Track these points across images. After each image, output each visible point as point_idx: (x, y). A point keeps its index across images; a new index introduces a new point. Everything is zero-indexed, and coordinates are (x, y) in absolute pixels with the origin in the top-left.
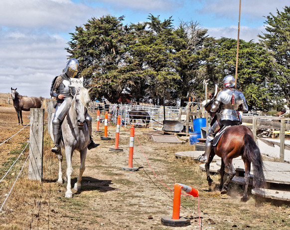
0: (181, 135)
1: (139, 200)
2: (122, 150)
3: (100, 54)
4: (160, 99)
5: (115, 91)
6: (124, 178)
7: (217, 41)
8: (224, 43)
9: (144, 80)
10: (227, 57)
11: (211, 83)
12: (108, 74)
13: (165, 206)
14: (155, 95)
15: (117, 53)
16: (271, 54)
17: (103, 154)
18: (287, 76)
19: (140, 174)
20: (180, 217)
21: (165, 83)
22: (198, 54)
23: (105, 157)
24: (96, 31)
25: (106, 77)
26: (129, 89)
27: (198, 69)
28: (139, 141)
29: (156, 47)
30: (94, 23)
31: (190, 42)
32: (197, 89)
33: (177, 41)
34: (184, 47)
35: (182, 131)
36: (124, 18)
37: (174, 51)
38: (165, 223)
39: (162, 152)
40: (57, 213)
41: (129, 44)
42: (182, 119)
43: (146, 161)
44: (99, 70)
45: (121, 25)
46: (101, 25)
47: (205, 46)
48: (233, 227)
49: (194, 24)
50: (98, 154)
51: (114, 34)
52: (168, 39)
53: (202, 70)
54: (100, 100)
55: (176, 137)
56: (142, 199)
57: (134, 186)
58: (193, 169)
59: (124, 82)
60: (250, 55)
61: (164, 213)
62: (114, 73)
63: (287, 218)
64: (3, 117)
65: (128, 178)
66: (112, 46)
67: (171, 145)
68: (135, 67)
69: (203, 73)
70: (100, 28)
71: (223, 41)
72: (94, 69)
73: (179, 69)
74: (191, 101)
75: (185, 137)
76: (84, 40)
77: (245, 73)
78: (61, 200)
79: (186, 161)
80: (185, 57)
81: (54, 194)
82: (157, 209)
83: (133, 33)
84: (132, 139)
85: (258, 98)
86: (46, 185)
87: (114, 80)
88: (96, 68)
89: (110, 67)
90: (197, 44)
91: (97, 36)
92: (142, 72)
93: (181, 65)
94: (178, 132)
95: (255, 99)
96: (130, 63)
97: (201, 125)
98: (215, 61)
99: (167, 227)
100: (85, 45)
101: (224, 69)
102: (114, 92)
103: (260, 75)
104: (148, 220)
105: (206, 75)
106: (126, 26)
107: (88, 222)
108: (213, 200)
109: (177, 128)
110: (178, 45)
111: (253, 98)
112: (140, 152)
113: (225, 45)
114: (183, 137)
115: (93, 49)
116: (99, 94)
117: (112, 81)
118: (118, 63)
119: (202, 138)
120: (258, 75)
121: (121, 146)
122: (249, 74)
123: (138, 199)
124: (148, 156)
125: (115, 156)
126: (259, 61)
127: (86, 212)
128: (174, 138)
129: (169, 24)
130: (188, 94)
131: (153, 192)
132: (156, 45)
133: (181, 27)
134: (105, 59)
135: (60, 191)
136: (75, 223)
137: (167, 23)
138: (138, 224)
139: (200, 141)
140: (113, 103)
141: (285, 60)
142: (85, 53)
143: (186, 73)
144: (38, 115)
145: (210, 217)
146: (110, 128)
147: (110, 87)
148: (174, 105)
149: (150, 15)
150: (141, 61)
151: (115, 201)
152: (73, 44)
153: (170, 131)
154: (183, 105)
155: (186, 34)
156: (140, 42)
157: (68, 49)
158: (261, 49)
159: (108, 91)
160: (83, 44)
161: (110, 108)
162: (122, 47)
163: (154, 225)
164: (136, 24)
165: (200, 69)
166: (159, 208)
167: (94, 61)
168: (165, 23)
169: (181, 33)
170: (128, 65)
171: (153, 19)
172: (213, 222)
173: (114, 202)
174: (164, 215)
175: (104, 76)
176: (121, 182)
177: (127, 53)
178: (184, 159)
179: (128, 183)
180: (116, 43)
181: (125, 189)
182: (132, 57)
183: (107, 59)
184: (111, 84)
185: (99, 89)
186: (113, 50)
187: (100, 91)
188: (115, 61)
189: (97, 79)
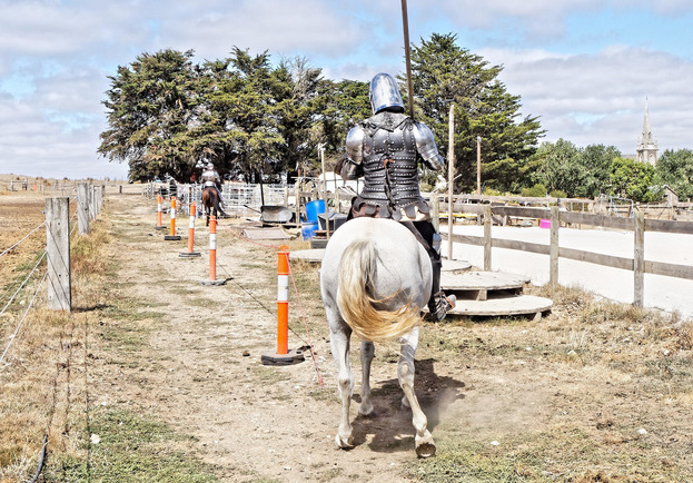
0: (288, 227)
1: (228, 328)
2: (199, 255)
3: (159, 108)
4: (255, 173)
5: (186, 164)
6: (203, 296)
7: (337, 85)
8: (346, 89)
9: (230, 146)
10: (352, 109)
11: (331, 147)
12: (173, 139)
13: (268, 335)
14: (248, 168)
15: (186, 106)
16: (416, 103)
17: (169, 262)
19: (227, 288)
20: (288, 351)
21: (263, 150)
22: (310, 104)
23: (172, 267)
24: (150, 73)
25: (170, 144)
27: (311, 127)
28: (224, 240)
29: (246, 97)
30: (146, 62)
31: (296, 88)
32: (311, 157)
33: (278, 86)
34: (288, 95)
35: (291, 221)
36: (193, 54)
38: (267, 360)
39: (261, 254)
40: (97, 358)
41: (202, 92)
42: (290, 202)
43: (236, 269)
44: (158, 132)
45: (190, 64)
46: (157, 65)
47: (319, 92)
49: (301, 60)
50: (161, 263)
51: (179, 78)
52: (263, 84)
53: (316, 130)
54: (162, 178)
55: (282, 230)
56: (232, 326)
57: (219, 308)
59: (199, 151)
61: (267, 345)
62: (182, 137)
64: (3, 213)
65: (209, 296)
66: (176, 96)
67: (274, 243)
68: (215, 128)
69: (318, 133)
70: (156, 69)
71: (345, 85)
72: (149, 132)
73: (283, 128)
74: (302, 175)
75: (295, 229)
76: (132, 87)
78: (104, 338)
79: (298, 266)
80: (291, 110)
81: (92, 329)
82: (256, 340)
83: (208, 76)
84: (212, 237)
86: (79, 316)
87: (183, 148)
88: (153, 130)
89: (175, 127)
90: (307, 91)
91: (153, 81)
92: (225, 134)
93: (284, 122)
94: (284, 222)
96: (207, 121)
97: (317, 210)
98: (335, 115)
100: (133, 95)
102: (183, 166)
104: (243, 358)
105: (322, 135)
106: (198, 66)
107: (149, 369)
109: (283, 216)
110: (279, 93)
112: (228, 255)
113: (348, 91)
114: (291, 230)
115: (147, 102)
116: (160, 169)
117: (180, 149)
118: (187, 121)
119: (321, 230)
121: (196, 249)
123: (227, 326)
124: (240, 261)
125: (188, 264)
127: (145, 353)
128: (278, 232)
129: (264, 61)
130: (297, 164)
131: (250, 314)
132: (246, 93)
133: (282, 66)
134: (167, 116)
135: (102, 324)
136: (128, 372)
137: (261, 60)
138: (227, 364)
139: (318, 234)
140: (182, 182)
141: (436, 110)
142: (135, 108)
143: (293, 133)
144: (60, 208)
146: (179, 222)
147: (177, 158)
148: (277, 182)
149: (235, 48)
150: (223, 117)
151: (191, 332)
152: (114, 94)
153: (271, 222)
154: (291, 181)
155: (290, 75)
156: (220, 89)
159: (173, 164)
160: (131, 94)
162: (193, 97)
163: (251, 364)
164: (213, 61)
165: (314, 127)
166: (260, 338)
167: (150, 120)
168: (258, 59)
169: (283, 75)
170: (204, 125)
171: (239, 53)
173: (188, 335)
174: (266, 349)
175: (166, 142)
176: (199, 302)
177: (201, 108)
178: (294, 262)
179: (211, 304)
180: (184, 90)
181: (206, 313)
182: (209, 112)
183: (170, 115)
184: (178, 154)
185: (160, 163)
186: (179, 102)
187: (162, 166)
188: (183, 119)
189: (155, 147)
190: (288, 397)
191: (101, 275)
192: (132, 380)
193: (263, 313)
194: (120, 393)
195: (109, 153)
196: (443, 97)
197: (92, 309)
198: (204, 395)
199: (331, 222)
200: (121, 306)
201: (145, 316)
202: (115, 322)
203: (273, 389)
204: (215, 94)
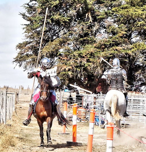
3: (70, 20)
5: (93, 75)
9: (134, 58)
12: (82, 51)
15: (95, 19)
25: (79, 56)
41: (111, 6)
44: (69, 44)
62: (90, 48)
66: (87, 9)
72: (61, 43)
87: (91, 60)
88: (64, 42)
96: (114, 34)
102: (90, 77)
115: (60, 15)
116: (69, 79)
117: (88, 61)
118: (96, 34)
134: (78, 28)
147: (85, 69)
150: (129, 30)
159: (81, 75)
161: (84, 100)
162: (102, 11)
167: (62, 32)
170: (111, 38)
175: (76, 53)
177: (110, 20)
180: (93, 4)
182: (116, 26)
183: (80, 28)
184: (86, 66)
185: (70, 73)
186: (89, 15)
187: (71, 76)
188: (92, 32)
189: (65, 58)
195: (24, 63)
204: (122, 8)
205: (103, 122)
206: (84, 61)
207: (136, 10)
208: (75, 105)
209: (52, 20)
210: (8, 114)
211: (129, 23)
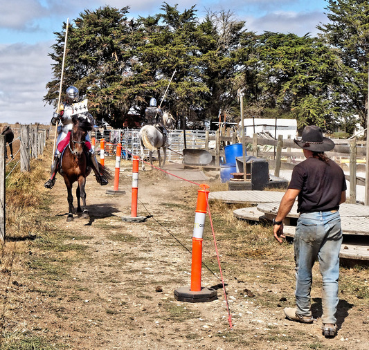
0: (207, 170)
1: (145, 263)
2: (123, 193)
3: (97, 60)
4: (181, 120)
5: (119, 111)
6: (124, 232)
7: (259, 37)
8: (268, 40)
9: (158, 94)
10: (273, 59)
11: (252, 96)
13: (181, 272)
14: (175, 115)
15: (120, 58)
16: (335, 53)
18: (358, 82)
19: (147, 225)
20: (202, 288)
21: (188, 99)
22: (233, 55)
24: (90, 28)
25: (106, 93)
26: (138, 108)
27: (234, 77)
29: (175, 49)
30: (88, 18)
31: (221, 40)
32: (233, 105)
33: (204, 39)
34: (213, 47)
35: (211, 164)
36: (128, 10)
37: (198, 53)
38: (180, 297)
39: (181, 194)
40: (21, 285)
41: (136, 45)
42: (210, 146)
43: (157, 207)
44: (96, 82)
45: (125, 19)
46: (97, 21)
47: (242, 44)
48: (281, 300)
49: (226, 14)
51: (115, 32)
52: (190, 37)
54: (98, 124)
55: (202, 172)
56: (148, 262)
57: (138, 243)
58: (224, 218)
59: (131, 99)
60: (306, 55)
61: (180, 282)
62: (117, 86)
63: (361, 286)
65: (129, 232)
66: (113, 49)
68: (146, 78)
69: (240, 83)
70: (96, 25)
71: (267, 37)
72: (88, 81)
73: (207, 77)
74: (222, 120)
75: (214, 171)
76: (75, 41)
77: (300, 80)
78: (30, 267)
79: (215, 205)
80: (215, 61)
81: (21, 258)
82: (170, 277)
83: (141, 30)
84: (135, 175)
85: (319, 115)
86: (9, 244)
87: (118, 97)
88: (92, 80)
89: (111, 77)
90: (231, 43)
91: (93, 36)
92: (155, 83)
93: (209, 72)
94: (205, 165)
95: (314, 116)
96: (139, 72)
97: (236, 154)
98: (257, 65)
99: (182, 303)
100: (76, 48)
101: (270, 76)
102: (117, 112)
103: (320, 83)
104: (156, 293)
105: (244, 85)
106: (132, 21)
107: (67, 298)
108: (252, 261)
109: (203, 160)
110: (204, 45)
111: (312, 115)
112: (150, 194)
113: (270, 42)
114: (211, 172)
115: (87, 54)
117: (115, 98)
118: (122, 72)
119: (238, 172)
120: (317, 82)
121: (121, 188)
122: (304, 81)
123: (143, 262)
124: (161, 200)
126: (318, 63)
127: (65, 283)
128: (198, 174)
129: (191, 15)
130: (220, 112)
131: (166, 251)
132: (174, 45)
133: (208, 19)
134: (104, 67)
135: (31, 254)
136: (47, 300)
137: (188, 14)
138: (140, 299)
139: (236, 177)
140: (116, 128)
141: (355, 60)
142: (77, 60)
143: (216, 83)
145: (247, 287)
147: (112, 106)
148: (201, 128)
149: (165, 4)
150: (153, 68)
151: (109, 266)
152: (59, 48)
153: (193, 164)
155: (215, 28)
156: (151, 42)
157: (52, 55)
158: (321, 46)
159: (109, 111)
160: (74, 48)
161: (111, 134)
162: (128, 49)
163: (163, 300)
164: (146, 17)
165: (237, 77)
166: (173, 275)
167: (89, 71)
168: (186, 14)
169: (208, 28)
170: (136, 75)
171: (169, 9)
172: (252, 294)
173: (107, 268)
174: (179, 285)
175: (103, 91)
176: (119, 237)
177: (135, 58)
178: (212, 202)
179: (130, 239)
180: (119, 44)
181: (125, 248)
182: (141, 64)
183: (107, 67)
184: (113, 102)
185: (98, 109)
186: (115, 54)
187: (99, 112)
188: (118, 70)
189: (93, 96)
190: (196, 336)
191: (35, 208)
192: (50, 308)
193: (179, 250)
194: (37, 320)
195: (54, 101)
196: (362, 47)
197: (23, 239)
198: (116, 328)
199: (248, 165)
200: (50, 237)
201: (70, 248)
202: (42, 252)
203: (182, 326)
204: (147, 47)
205: (130, 156)
206: (111, 98)
207: (160, 48)
208: (103, 140)
209: (80, 60)
210: (39, 149)
211: (153, 62)
